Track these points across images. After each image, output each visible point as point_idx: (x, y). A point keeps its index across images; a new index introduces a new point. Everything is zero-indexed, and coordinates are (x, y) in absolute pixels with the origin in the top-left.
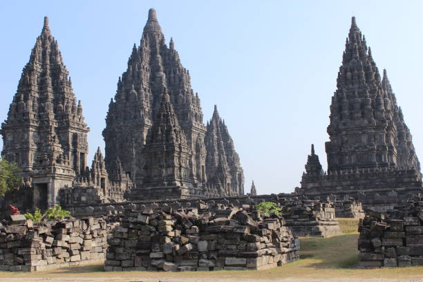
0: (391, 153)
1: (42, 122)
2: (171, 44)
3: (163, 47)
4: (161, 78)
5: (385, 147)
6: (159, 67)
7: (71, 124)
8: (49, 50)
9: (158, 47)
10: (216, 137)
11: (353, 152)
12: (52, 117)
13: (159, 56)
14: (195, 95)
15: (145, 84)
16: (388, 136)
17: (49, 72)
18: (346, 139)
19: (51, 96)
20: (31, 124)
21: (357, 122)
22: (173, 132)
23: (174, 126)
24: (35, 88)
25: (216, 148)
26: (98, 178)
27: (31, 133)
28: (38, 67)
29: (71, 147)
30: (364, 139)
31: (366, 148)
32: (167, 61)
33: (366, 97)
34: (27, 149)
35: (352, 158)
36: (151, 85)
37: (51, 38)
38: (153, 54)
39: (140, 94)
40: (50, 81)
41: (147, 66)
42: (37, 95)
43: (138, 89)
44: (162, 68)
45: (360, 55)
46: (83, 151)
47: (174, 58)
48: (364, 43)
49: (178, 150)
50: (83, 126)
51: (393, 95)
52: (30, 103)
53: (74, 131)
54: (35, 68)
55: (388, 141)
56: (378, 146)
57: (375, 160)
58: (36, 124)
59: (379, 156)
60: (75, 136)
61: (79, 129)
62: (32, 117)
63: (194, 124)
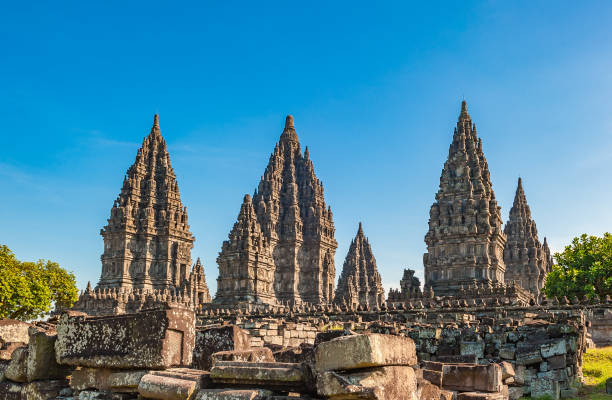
0: (494, 268)
1: (140, 229)
2: (306, 153)
3: (297, 156)
4: (292, 188)
5: (485, 260)
6: (291, 177)
7: (171, 232)
8: (155, 152)
9: (292, 156)
10: (358, 255)
11: (450, 265)
12: (151, 224)
13: (293, 166)
14: (327, 209)
15: (275, 195)
16: (492, 247)
17: (153, 174)
18: (442, 249)
19: (153, 201)
20: (127, 230)
21: (456, 229)
22: (250, 239)
23: (253, 232)
24: (137, 192)
25: (357, 267)
26: (194, 292)
27: (128, 241)
28: (142, 170)
29: (170, 257)
30: (463, 250)
31: (464, 260)
32: (301, 172)
33: (469, 198)
34: (122, 259)
35: (449, 272)
36: (281, 196)
37: (161, 138)
38: (287, 165)
39: (268, 205)
40: (154, 185)
41: (279, 176)
42: (139, 200)
43: (266, 201)
44: (294, 179)
45: (467, 148)
46: (184, 262)
47: (307, 168)
48: (473, 133)
49: (254, 259)
50: (187, 235)
51: (527, 207)
52: (130, 208)
53: (175, 240)
54: (138, 170)
55: (492, 252)
56: (478, 259)
57: (473, 274)
58: (133, 232)
59: (479, 271)
60: (175, 246)
61: (181, 239)
62: (130, 223)
63: (322, 239)
